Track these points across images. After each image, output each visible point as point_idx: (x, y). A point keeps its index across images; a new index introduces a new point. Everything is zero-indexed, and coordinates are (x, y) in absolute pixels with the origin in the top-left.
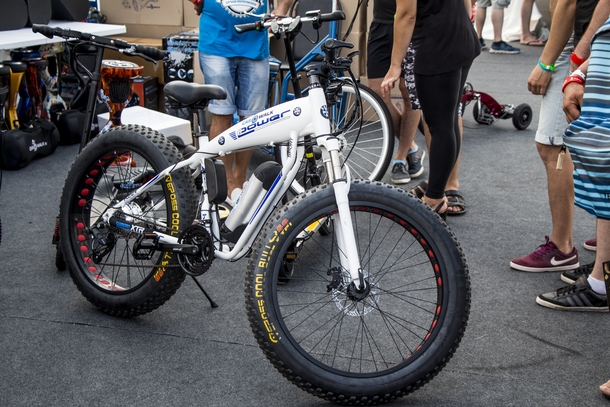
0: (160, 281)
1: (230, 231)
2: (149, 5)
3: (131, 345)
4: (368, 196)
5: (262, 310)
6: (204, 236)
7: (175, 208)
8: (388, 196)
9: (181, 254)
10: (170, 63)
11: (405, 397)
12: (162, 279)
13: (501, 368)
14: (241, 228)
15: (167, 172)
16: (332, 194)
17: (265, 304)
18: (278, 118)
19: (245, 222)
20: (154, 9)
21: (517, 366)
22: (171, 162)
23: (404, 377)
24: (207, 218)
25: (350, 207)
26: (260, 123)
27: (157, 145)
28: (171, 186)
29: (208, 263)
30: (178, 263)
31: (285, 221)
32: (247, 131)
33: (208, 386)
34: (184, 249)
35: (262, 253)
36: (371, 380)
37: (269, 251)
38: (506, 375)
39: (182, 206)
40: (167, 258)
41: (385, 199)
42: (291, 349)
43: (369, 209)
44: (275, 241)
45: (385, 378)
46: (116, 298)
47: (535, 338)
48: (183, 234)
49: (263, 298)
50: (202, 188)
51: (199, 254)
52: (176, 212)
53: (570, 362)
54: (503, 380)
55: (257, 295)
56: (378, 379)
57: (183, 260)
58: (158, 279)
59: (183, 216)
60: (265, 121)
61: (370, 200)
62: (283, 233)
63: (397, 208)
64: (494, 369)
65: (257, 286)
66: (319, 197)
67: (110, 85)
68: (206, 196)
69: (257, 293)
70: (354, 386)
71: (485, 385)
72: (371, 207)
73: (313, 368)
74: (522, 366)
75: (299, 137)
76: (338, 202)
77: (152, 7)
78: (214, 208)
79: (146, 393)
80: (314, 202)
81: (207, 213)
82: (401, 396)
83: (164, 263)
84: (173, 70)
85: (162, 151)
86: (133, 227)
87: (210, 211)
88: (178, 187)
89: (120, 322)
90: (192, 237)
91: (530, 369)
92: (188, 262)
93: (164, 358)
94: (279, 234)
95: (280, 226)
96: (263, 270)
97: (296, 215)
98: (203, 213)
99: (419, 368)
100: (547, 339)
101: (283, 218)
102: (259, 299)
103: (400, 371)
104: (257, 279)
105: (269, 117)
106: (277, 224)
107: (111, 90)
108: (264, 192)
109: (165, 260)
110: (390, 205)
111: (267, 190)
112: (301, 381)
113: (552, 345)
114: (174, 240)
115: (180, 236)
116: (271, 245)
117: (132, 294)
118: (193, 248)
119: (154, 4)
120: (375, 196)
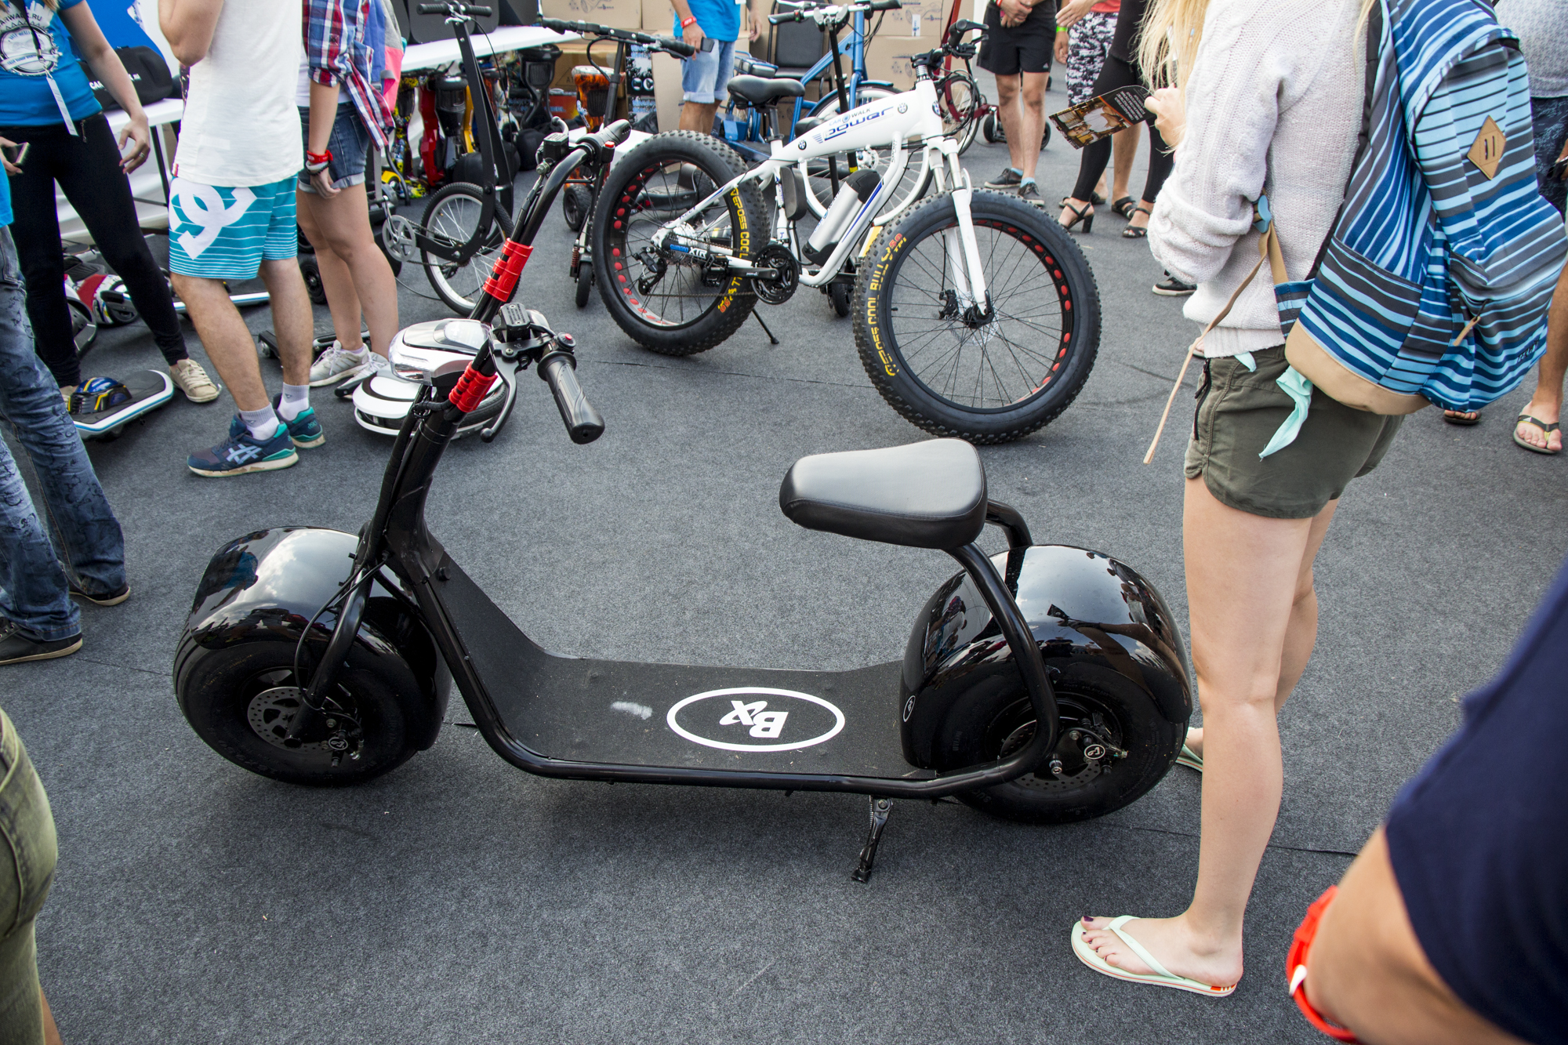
0: (726, 313)
1: (814, 250)
2: (601, 5)
3: (698, 386)
4: (990, 207)
5: (876, 339)
6: (786, 258)
7: (744, 225)
8: (1013, 207)
9: (756, 279)
10: (634, 72)
11: (1033, 434)
12: (729, 309)
13: (1119, 402)
14: (829, 248)
15: (734, 183)
16: (951, 204)
17: (879, 333)
18: (878, 115)
19: (833, 241)
20: (607, 11)
21: (1135, 400)
22: (737, 173)
23: (1034, 412)
24: (785, 237)
25: (973, 219)
26: (854, 123)
27: (717, 152)
28: (738, 200)
29: (793, 287)
30: (752, 290)
31: (898, 236)
32: (837, 133)
33: (806, 428)
34: (760, 273)
35: (873, 273)
36: (998, 416)
37: (881, 270)
38: (1126, 409)
39: (752, 224)
40: (735, 286)
41: (1010, 211)
42: (910, 382)
43: (989, 223)
44: (888, 260)
45: (1013, 413)
46: (669, 334)
47: (1142, 371)
48: (758, 255)
49: (877, 325)
50: (775, 202)
51: (779, 279)
52: (745, 230)
53: (1186, 395)
54: (1125, 415)
55: (870, 322)
56: (1006, 414)
57: (757, 285)
58: (723, 311)
59: (753, 236)
60: (861, 120)
61: (992, 212)
62: (896, 250)
63: (1022, 222)
64: (1111, 404)
65: (869, 311)
66: (935, 207)
67: (588, 96)
68: (782, 212)
69: (870, 319)
70: (979, 423)
71: (1109, 420)
72: (992, 220)
73: (935, 404)
74: (1139, 400)
75: (903, 139)
76: (959, 214)
77: (604, 8)
78: (791, 226)
79: (738, 436)
80: (930, 214)
81: (785, 231)
82: (1028, 433)
83: (732, 291)
84: (638, 80)
85: (724, 159)
86: (692, 250)
87: (788, 229)
88: (747, 201)
89: (675, 362)
90: (769, 258)
91: (1149, 402)
92: (765, 289)
93: (743, 399)
94: (892, 251)
95: (892, 242)
96: (875, 294)
97: (910, 229)
98: (779, 231)
99: (1049, 402)
100: (1155, 372)
101: (896, 232)
102: (873, 326)
103: (1030, 406)
104: (869, 303)
105: (866, 116)
106: (889, 240)
107: (589, 102)
108: (859, 203)
109: (732, 287)
110: (1015, 218)
111: (864, 202)
112: (921, 419)
113: (1162, 377)
114: (746, 264)
115: (753, 259)
116: (884, 264)
117: (690, 329)
118: (772, 272)
119: (607, 5)
120: (998, 208)
